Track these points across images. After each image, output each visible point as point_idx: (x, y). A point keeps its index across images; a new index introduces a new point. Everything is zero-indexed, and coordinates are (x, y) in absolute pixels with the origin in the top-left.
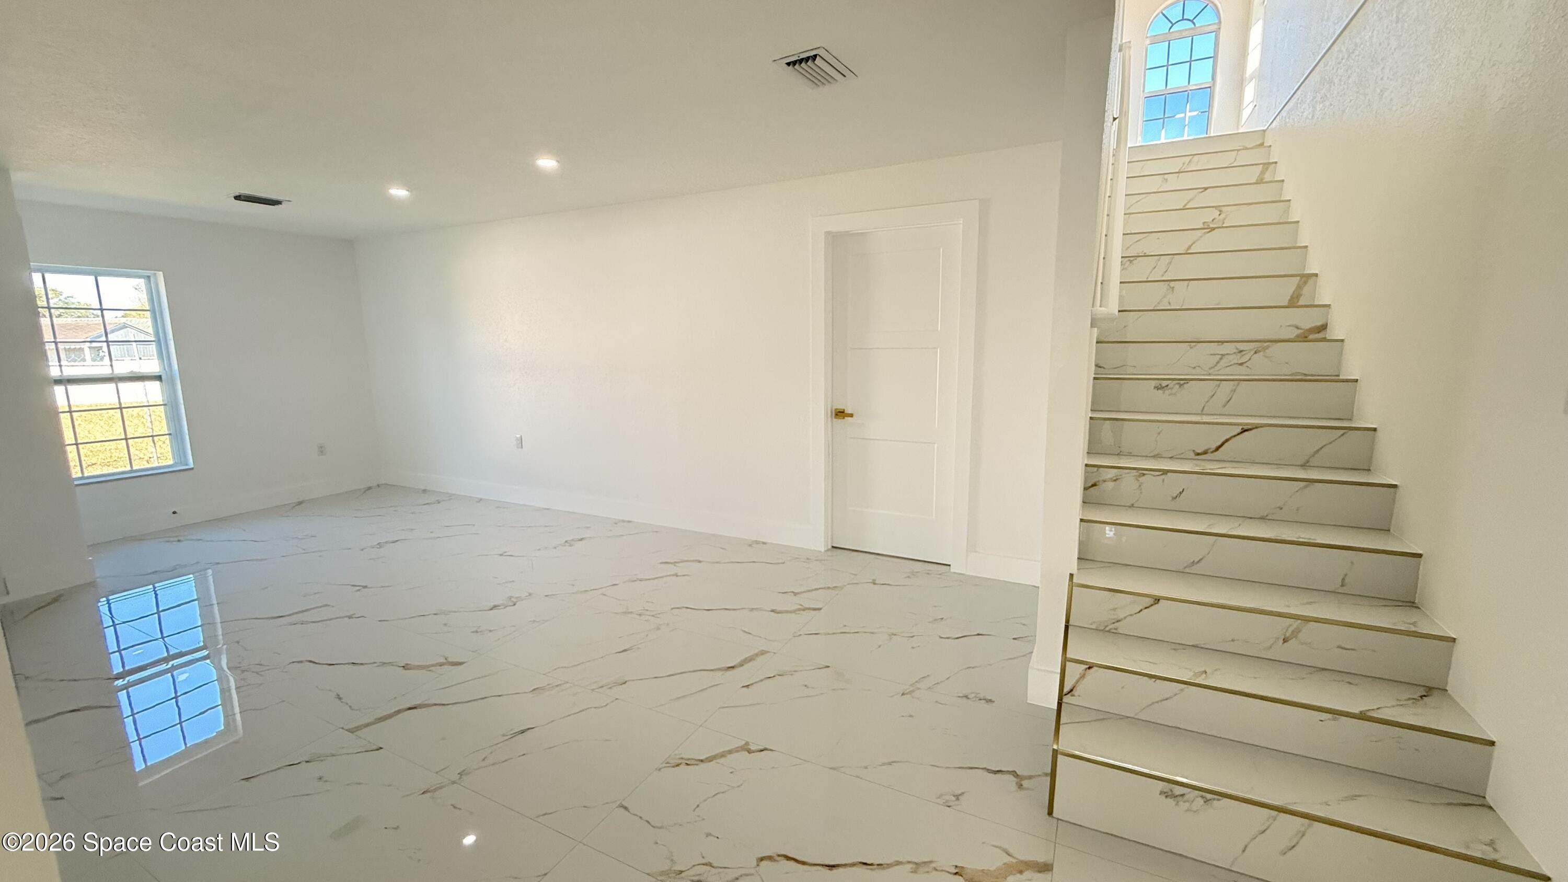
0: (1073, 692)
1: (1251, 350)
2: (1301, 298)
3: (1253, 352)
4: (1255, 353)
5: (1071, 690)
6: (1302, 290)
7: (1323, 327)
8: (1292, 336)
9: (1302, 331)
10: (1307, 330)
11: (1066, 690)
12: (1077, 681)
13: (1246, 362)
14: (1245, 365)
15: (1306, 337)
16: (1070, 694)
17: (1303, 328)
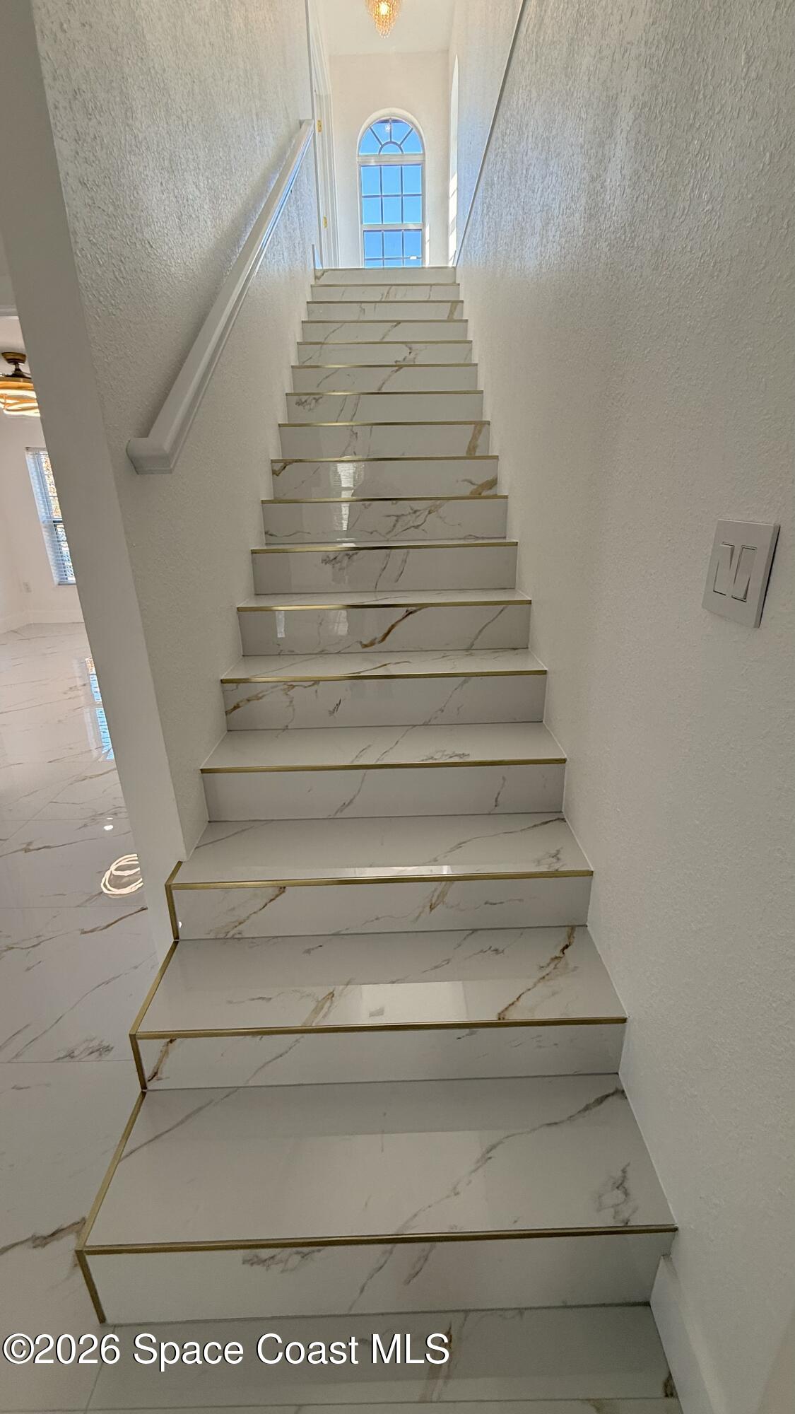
0: (159, 1075)
1: (425, 509)
2: (477, 450)
3: (427, 513)
4: (430, 513)
5: (156, 1074)
6: (477, 441)
7: (493, 483)
8: (467, 493)
9: (475, 487)
10: (480, 486)
11: (147, 1074)
12: (160, 1061)
13: (422, 524)
14: (421, 527)
15: (480, 494)
16: (155, 1078)
17: (476, 483)
